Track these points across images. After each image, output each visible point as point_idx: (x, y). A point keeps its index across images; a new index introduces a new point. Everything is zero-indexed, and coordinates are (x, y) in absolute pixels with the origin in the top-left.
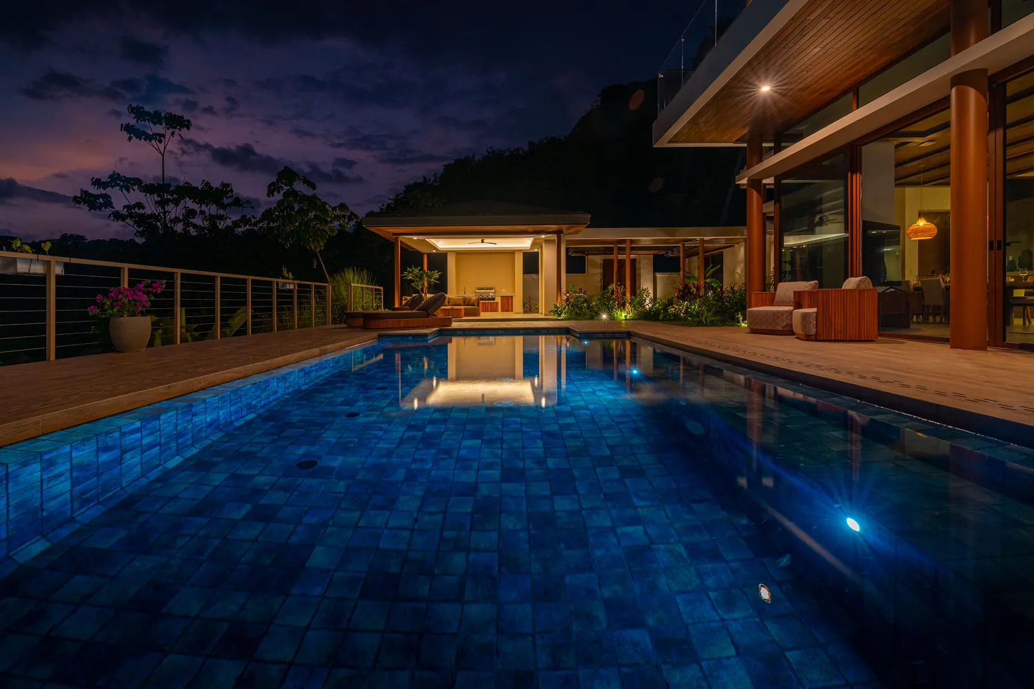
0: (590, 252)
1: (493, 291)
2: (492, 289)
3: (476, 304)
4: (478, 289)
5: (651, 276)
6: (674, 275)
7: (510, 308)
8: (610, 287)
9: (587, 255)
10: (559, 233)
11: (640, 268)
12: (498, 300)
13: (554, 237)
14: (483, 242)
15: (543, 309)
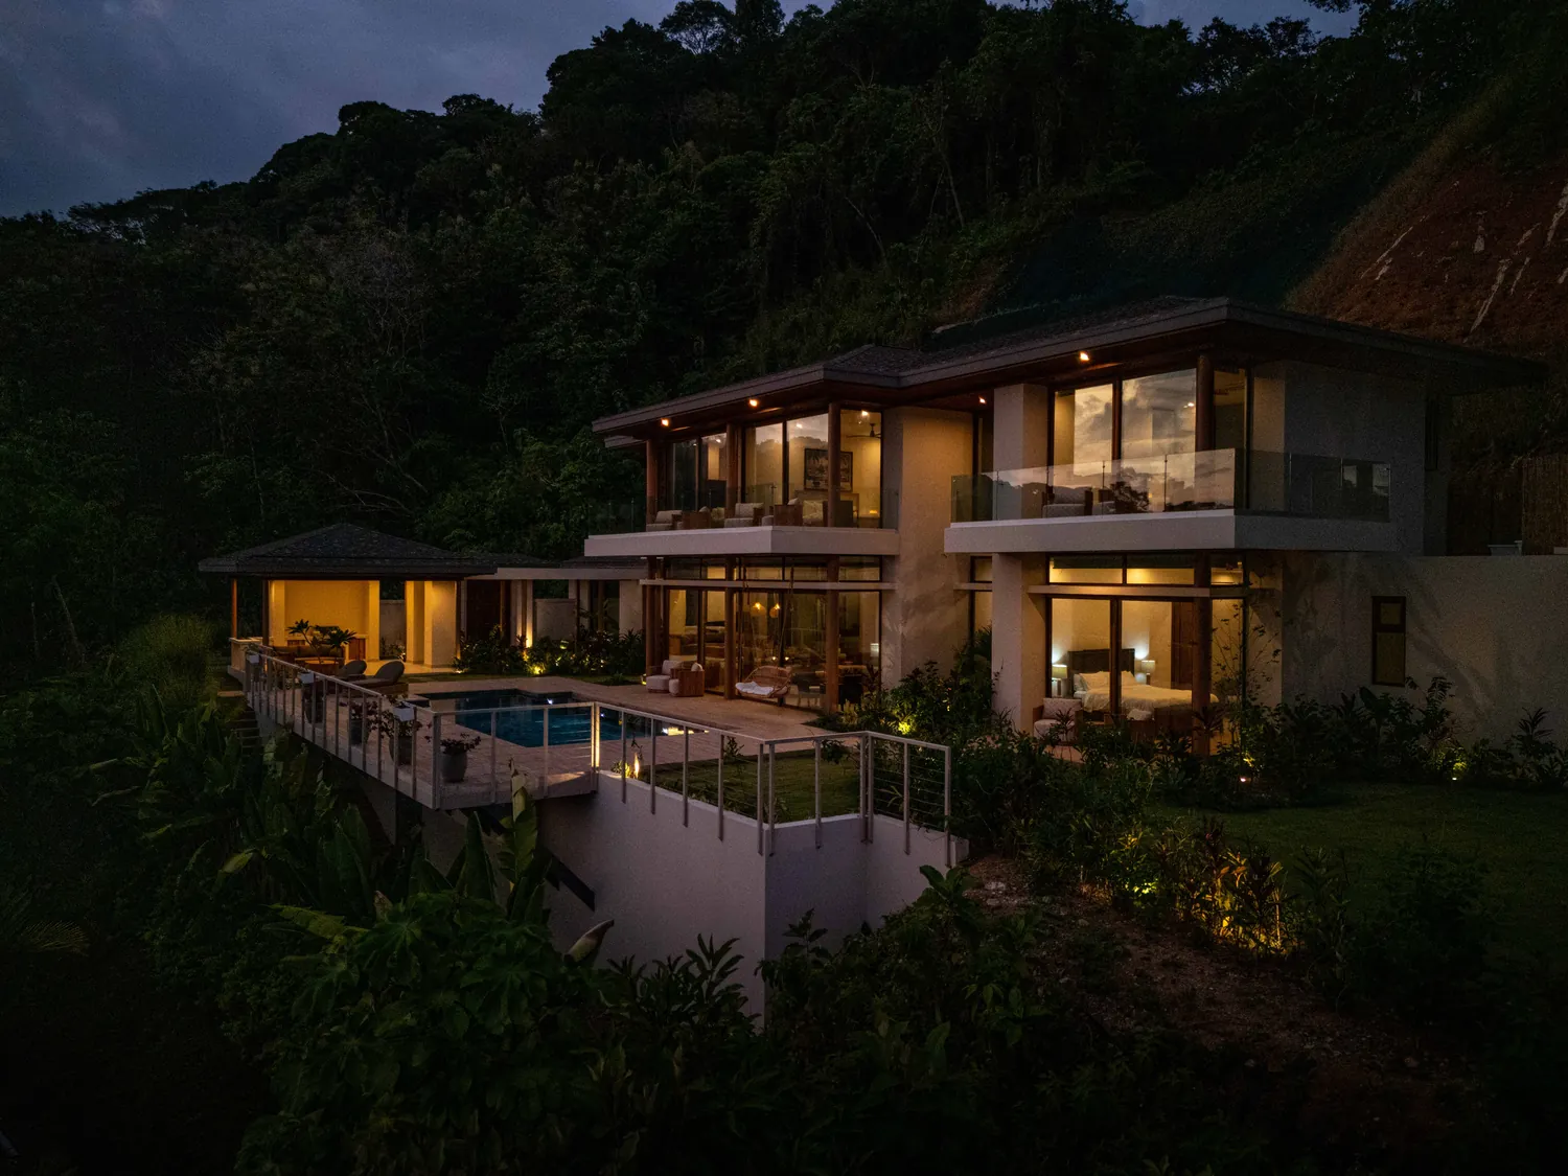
8: (495, 628)
15: (428, 660)
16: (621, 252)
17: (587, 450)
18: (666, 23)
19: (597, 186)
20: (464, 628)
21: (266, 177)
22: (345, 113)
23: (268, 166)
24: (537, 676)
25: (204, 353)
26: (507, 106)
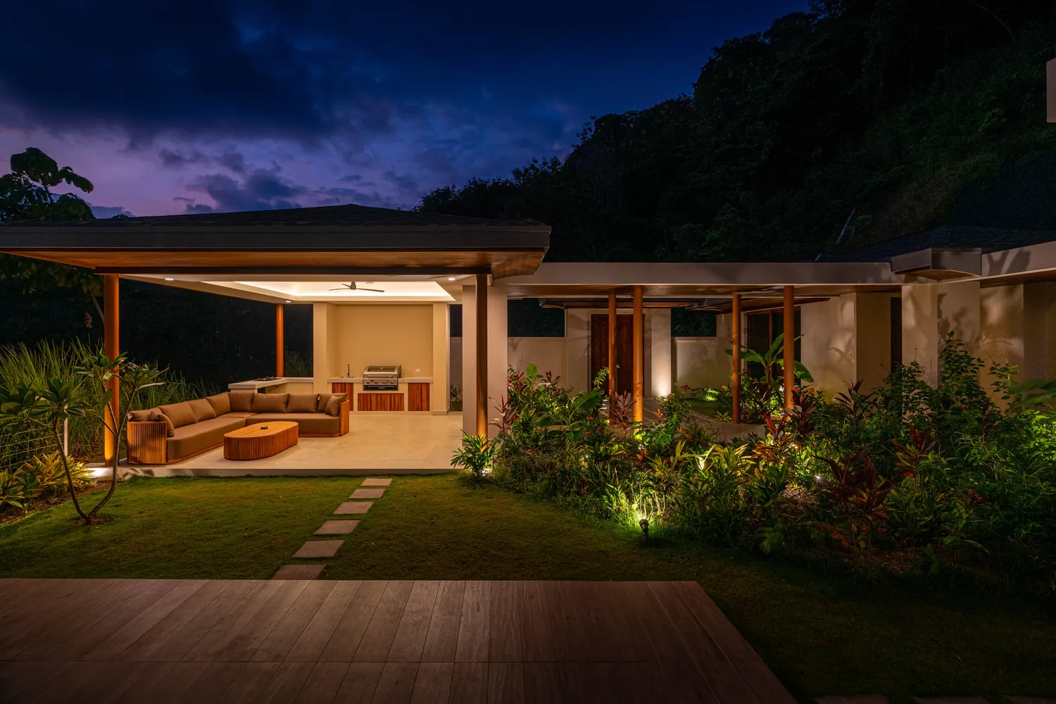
0: (570, 304)
1: (396, 373)
2: (392, 369)
4: (369, 370)
5: (668, 343)
6: (705, 341)
7: (424, 404)
8: (602, 373)
9: (567, 307)
10: (481, 270)
11: (650, 329)
12: (403, 389)
13: (472, 279)
14: (353, 287)
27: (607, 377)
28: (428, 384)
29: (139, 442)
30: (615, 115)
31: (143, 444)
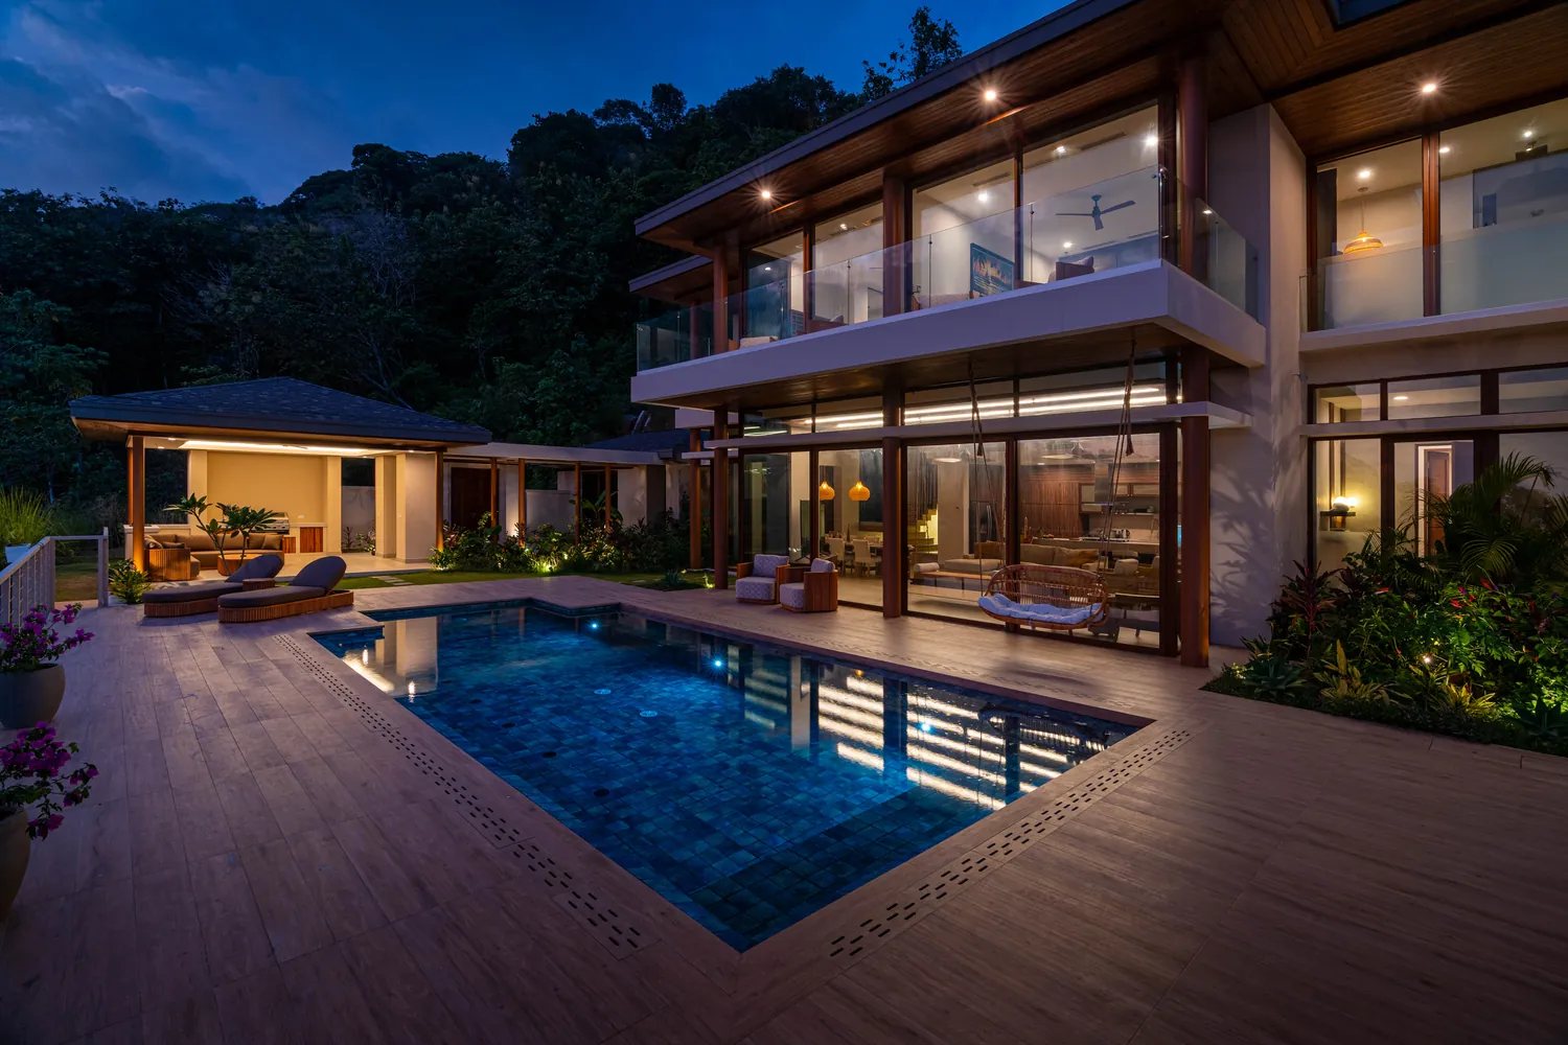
1: (285, 518)
2: (283, 515)
3: (278, 547)
5: (520, 495)
8: (485, 516)
10: (440, 450)
11: (505, 484)
12: (295, 533)
15: (401, 553)
16: (578, 232)
17: (561, 369)
18: (597, 113)
19: (559, 182)
20: (447, 516)
21: (297, 199)
22: (358, 151)
23: (298, 191)
24: (547, 574)
25: (210, 286)
26: (482, 156)
27: (490, 518)
28: (321, 528)
29: (165, 563)
30: (388, 148)
31: (169, 565)
